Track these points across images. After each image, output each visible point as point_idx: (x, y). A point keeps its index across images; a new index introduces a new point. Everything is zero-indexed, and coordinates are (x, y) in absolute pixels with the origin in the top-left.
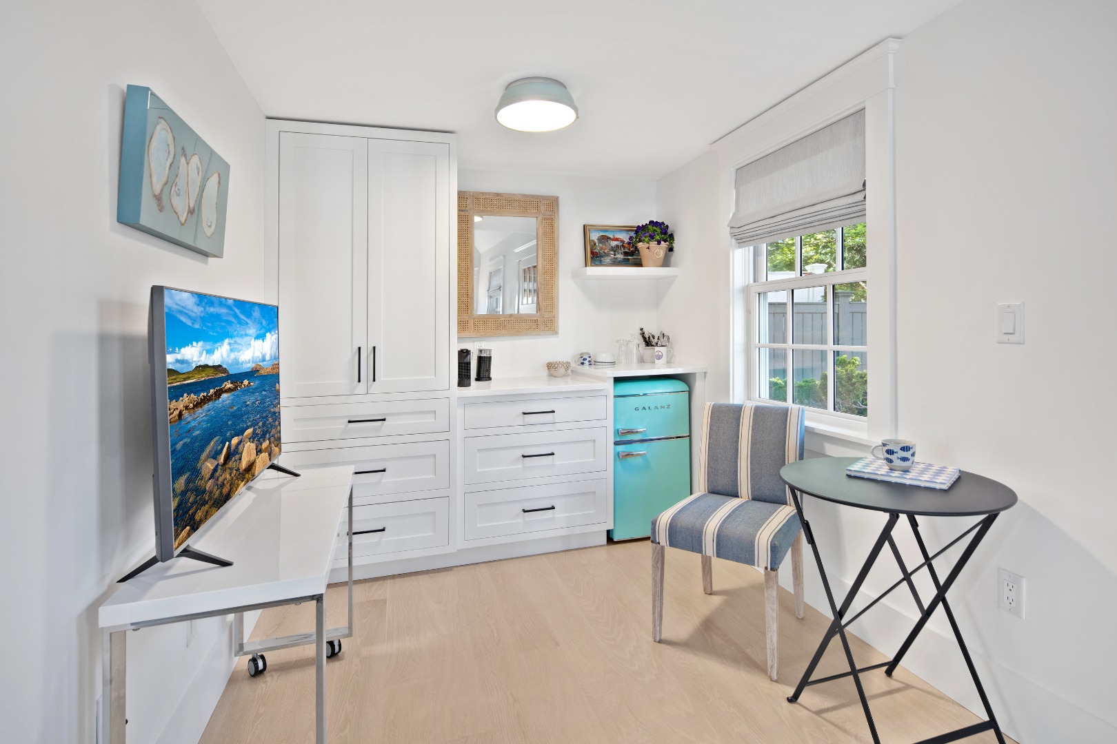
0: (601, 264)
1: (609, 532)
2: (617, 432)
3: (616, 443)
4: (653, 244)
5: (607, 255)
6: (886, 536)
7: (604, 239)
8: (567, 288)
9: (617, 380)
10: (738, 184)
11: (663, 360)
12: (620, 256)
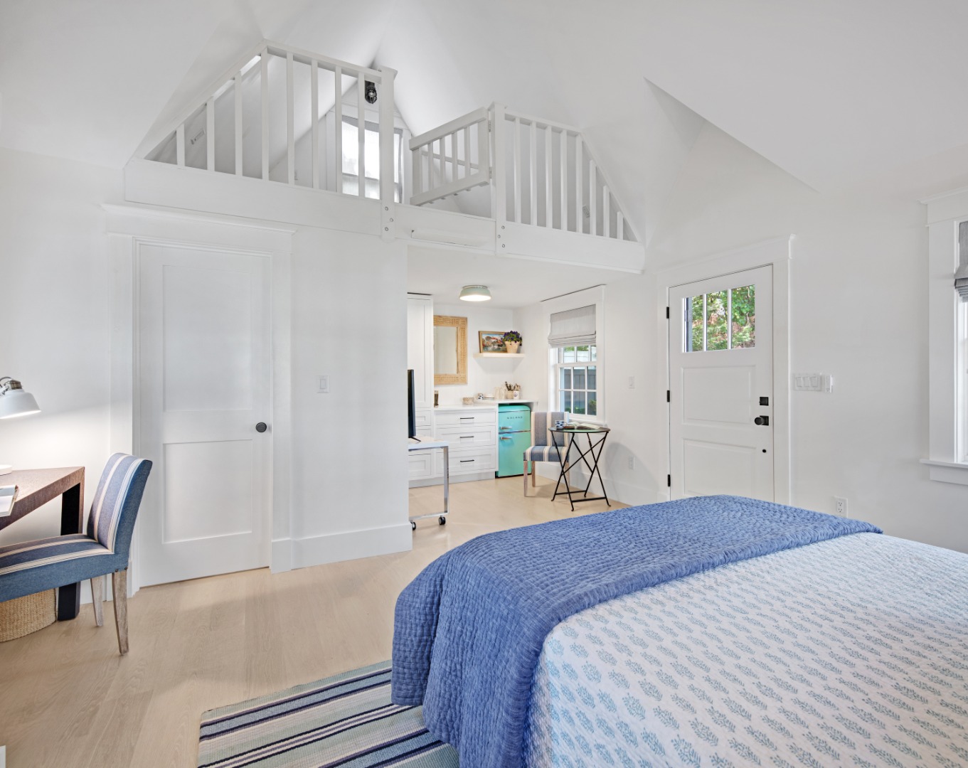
0: (488, 351)
1: (496, 473)
2: (500, 428)
3: (500, 433)
4: (513, 342)
5: (490, 346)
7: (488, 338)
8: (471, 362)
9: (501, 405)
10: (552, 321)
11: (518, 397)
12: (496, 347)
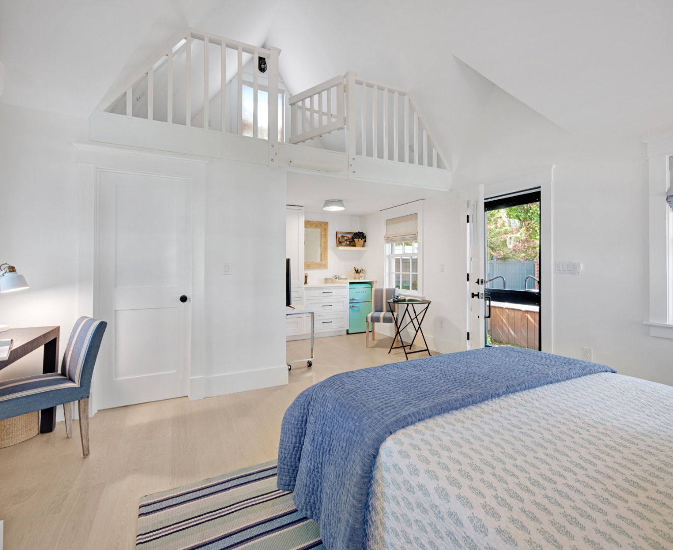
0: (342, 246)
1: (347, 330)
2: (350, 299)
3: (350, 303)
4: (360, 240)
5: (344, 242)
6: (407, 309)
7: (343, 237)
8: (331, 253)
9: (351, 283)
10: (387, 224)
12: (348, 243)
